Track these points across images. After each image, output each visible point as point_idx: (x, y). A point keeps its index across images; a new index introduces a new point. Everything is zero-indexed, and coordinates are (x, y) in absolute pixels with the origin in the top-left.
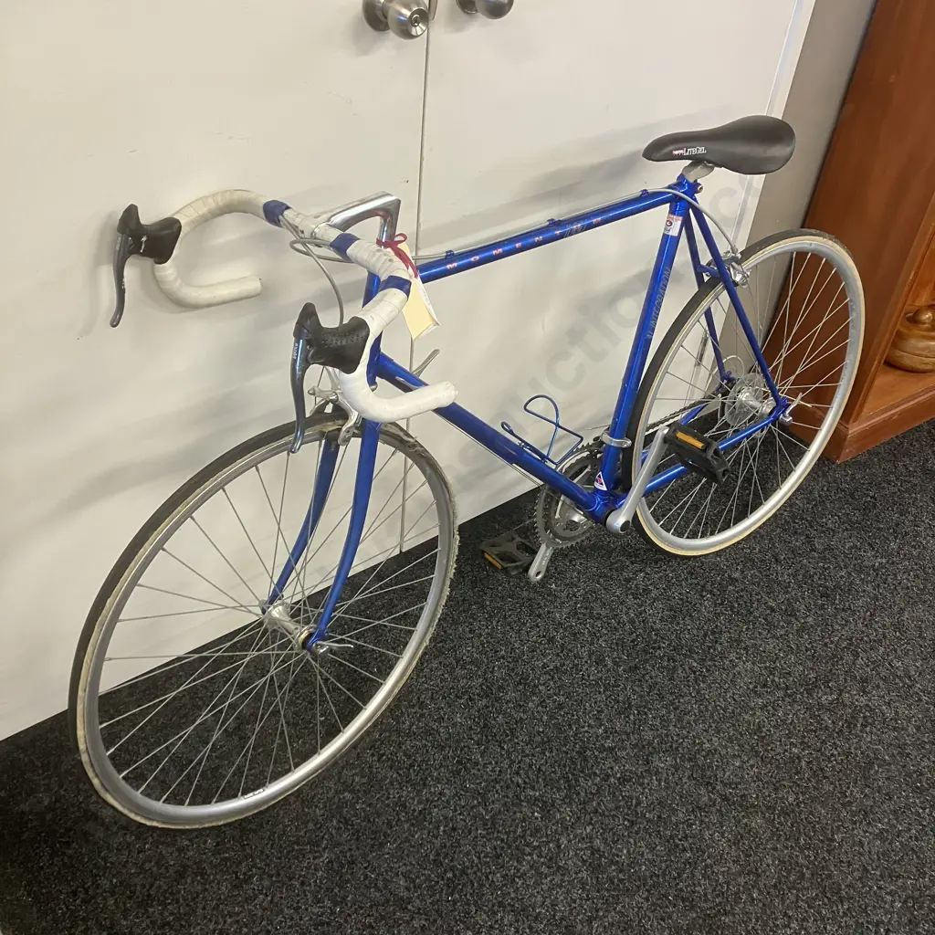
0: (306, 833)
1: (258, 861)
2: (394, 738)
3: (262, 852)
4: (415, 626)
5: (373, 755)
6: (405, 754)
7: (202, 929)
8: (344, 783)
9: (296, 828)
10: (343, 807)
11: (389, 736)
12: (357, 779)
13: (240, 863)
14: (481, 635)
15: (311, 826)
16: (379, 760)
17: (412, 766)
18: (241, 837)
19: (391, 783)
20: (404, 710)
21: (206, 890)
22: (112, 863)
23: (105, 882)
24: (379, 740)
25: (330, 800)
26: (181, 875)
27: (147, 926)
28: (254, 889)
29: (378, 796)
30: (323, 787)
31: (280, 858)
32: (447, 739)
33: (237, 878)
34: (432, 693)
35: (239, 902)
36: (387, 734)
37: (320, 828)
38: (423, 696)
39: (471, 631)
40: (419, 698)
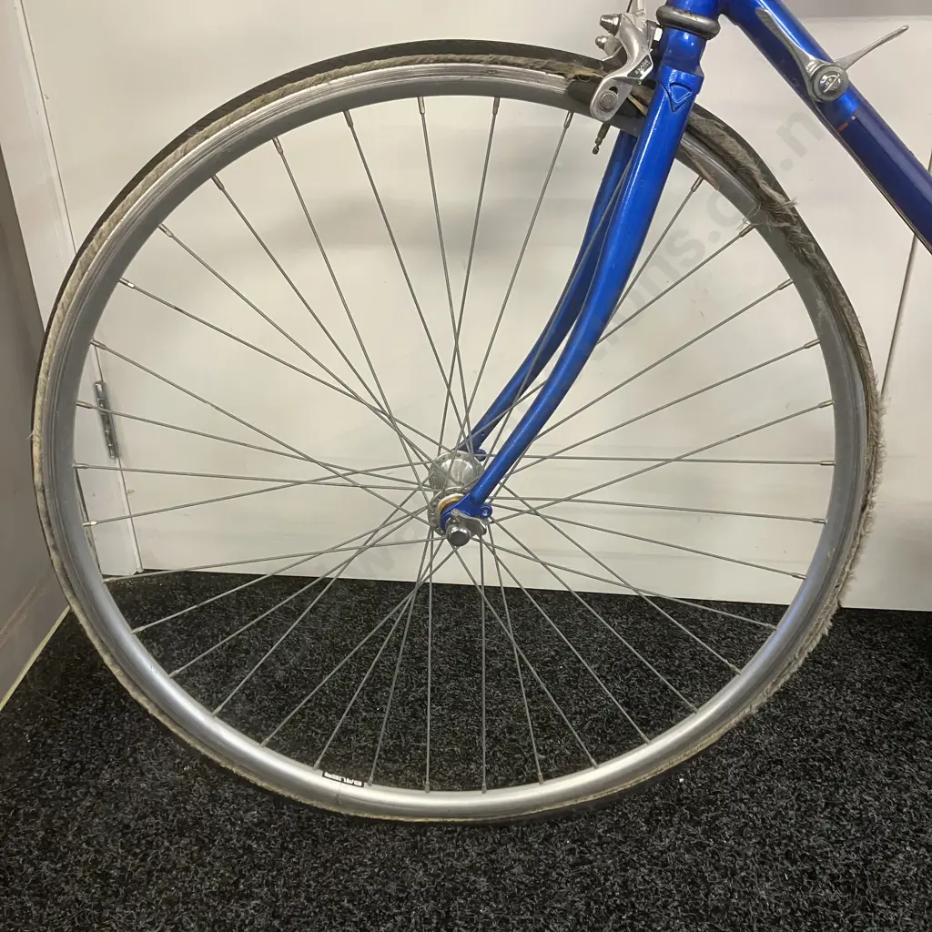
0: (377, 892)
1: (281, 882)
2: (624, 849)
3: (298, 875)
4: (741, 668)
5: (571, 851)
6: (624, 885)
7: (130, 917)
8: (492, 861)
9: (371, 877)
10: (461, 894)
11: (620, 843)
12: (517, 869)
13: (259, 867)
14: (907, 789)
15: (392, 887)
16: (573, 866)
17: (621, 909)
18: (293, 835)
19: (564, 913)
20: (676, 820)
21: (187, 869)
22: (136, 761)
23: (108, 776)
24: (600, 837)
25: (452, 870)
26: (182, 830)
27: (86, 862)
28: (238, 916)
29: (527, 916)
30: (458, 847)
31: (309, 900)
32: (716, 909)
33: (236, 884)
34: (746, 824)
35: (204, 919)
36: (620, 837)
37: (401, 900)
38: (725, 820)
39: (888, 775)
40: (715, 818)
